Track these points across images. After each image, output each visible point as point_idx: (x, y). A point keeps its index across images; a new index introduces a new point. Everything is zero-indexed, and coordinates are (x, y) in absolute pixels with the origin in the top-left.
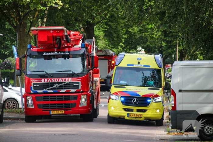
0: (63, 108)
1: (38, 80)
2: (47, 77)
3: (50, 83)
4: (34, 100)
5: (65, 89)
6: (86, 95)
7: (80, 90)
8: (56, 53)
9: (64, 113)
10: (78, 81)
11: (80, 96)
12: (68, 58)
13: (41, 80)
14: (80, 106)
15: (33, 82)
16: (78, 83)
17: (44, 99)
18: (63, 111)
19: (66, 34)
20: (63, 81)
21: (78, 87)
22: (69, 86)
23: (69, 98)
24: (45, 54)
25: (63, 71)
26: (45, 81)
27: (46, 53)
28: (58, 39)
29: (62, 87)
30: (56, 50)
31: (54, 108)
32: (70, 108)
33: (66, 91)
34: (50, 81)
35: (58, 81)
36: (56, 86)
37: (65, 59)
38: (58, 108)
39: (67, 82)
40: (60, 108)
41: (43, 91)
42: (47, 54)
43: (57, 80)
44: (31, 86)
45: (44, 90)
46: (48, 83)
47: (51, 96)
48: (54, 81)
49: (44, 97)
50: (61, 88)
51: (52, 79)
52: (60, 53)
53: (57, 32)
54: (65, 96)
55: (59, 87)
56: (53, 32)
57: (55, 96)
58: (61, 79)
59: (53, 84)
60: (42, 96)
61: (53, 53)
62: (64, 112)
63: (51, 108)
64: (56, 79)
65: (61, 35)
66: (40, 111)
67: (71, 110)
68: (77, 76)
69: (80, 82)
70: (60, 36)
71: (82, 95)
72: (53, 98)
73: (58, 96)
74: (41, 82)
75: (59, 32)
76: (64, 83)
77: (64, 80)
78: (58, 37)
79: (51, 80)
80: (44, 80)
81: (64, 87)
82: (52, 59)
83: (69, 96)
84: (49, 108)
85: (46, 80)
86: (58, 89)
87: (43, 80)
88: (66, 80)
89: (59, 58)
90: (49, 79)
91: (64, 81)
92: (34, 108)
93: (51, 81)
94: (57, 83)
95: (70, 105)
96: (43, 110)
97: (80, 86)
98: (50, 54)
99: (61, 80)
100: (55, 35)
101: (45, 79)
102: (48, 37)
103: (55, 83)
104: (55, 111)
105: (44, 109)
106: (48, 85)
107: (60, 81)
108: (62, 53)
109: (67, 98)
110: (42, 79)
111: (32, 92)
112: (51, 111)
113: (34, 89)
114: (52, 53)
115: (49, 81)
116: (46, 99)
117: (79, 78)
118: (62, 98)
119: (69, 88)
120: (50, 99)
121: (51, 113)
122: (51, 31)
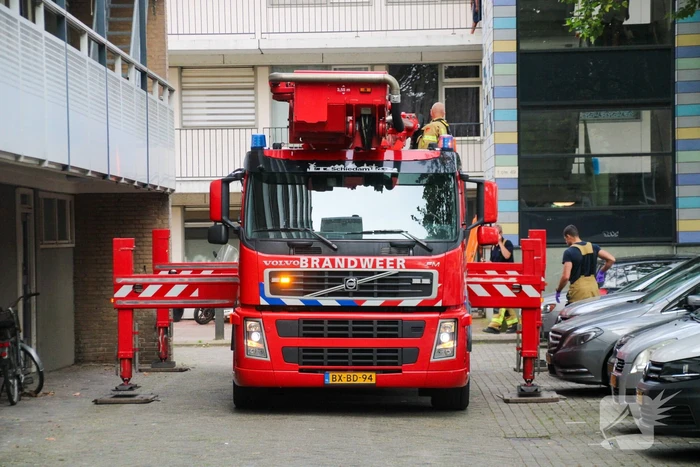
0: (371, 364)
1: (287, 262)
2: (317, 252)
3: (330, 273)
4: (273, 332)
5: (380, 295)
6: (456, 320)
7: (437, 300)
8: (351, 167)
9: (374, 382)
10: (431, 267)
11: (435, 322)
12: (390, 187)
13: (299, 259)
14: (432, 360)
15: (271, 266)
16: (430, 276)
17: (305, 328)
18: (374, 375)
19: (397, 98)
20: (374, 266)
21: (427, 289)
22: (397, 287)
23: (396, 329)
24: (312, 168)
25: (376, 232)
26: (310, 267)
27: (319, 164)
28: (365, 116)
29: (372, 287)
30: (350, 154)
31: (340, 360)
32: (396, 364)
33: (386, 302)
34: (330, 265)
35: (359, 266)
37: (379, 188)
38: (355, 364)
39: (391, 270)
40: (361, 361)
41: (302, 300)
42: (322, 170)
43: (352, 263)
44: (263, 280)
45: (307, 297)
46: (322, 273)
47: (331, 321)
48: (342, 265)
49: (306, 321)
50: (366, 290)
51: (337, 259)
52: (366, 169)
53: (362, 90)
54: (380, 321)
55: (361, 286)
56: (348, 90)
57: (345, 321)
58: (367, 259)
59: (338, 277)
60: (299, 319)
61: (342, 166)
62: (377, 377)
63: (330, 364)
64: (350, 259)
65: (378, 101)
66: (291, 372)
67: (400, 371)
68: (426, 251)
69: (435, 273)
70: (372, 106)
71: (440, 321)
72: (338, 329)
73: (355, 321)
74: (299, 267)
75: (369, 90)
76: (379, 273)
77: (378, 263)
78: (364, 111)
79: (333, 261)
80: (310, 261)
81: (379, 287)
82: (331, 189)
83: (395, 321)
84: (322, 364)
85: (315, 259)
86: (356, 294)
87: (304, 259)
88: (385, 266)
89: (358, 187)
90: (327, 259)
91: (379, 268)
92: (268, 359)
93: (334, 267)
94: (355, 274)
95: (398, 354)
96: (301, 370)
97: (436, 285)
98: (330, 169)
99: (367, 263)
100: (355, 100)
101: (313, 258)
102: (331, 108)
103: (347, 273)
104: (344, 375)
105: (304, 364)
106: (323, 280)
107: (363, 266)
108: (373, 169)
109: (389, 329)
110: (302, 258)
111: (263, 302)
112: (331, 375)
113: (272, 292)
114: (338, 168)
115: (324, 265)
116: (312, 329)
117: (433, 257)
118: (371, 329)
119: (395, 295)
120: (326, 332)
121: (331, 382)
122: (340, 87)
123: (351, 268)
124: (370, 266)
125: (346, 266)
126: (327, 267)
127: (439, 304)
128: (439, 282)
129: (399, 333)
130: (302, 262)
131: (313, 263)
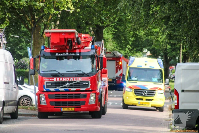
0: (73, 105)
1: (50, 79)
2: (58, 76)
3: (62, 82)
4: (46, 98)
5: (75, 87)
6: (95, 93)
8: (67, 54)
9: (74, 110)
10: (88, 80)
11: (89, 94)
12: (79, 59)
14: (89, 104)
15: (46, 81)
16: (88, 82)
17: (56, 96)
18: (74, 108)
19: (77, 36)
20: (73, 80)
21: (87, 86)
22: (79, 85)
23: (79, 96)
24: (57, 55)
25: (74, 71)
26: (56, 80)
27: (59, 53)
28: (70, 41)
29: (73, 85)
30: (67, 51)
31: (65, 105)
32: (80, 105)
33: (77, 89)
34: (62, 80)
35: (69, 80)
36: (67, 84)
37: (76, 59)
38: (69, 106)
39: (78, 81)
40: (70, 104)
42: (59, 55)
44: (44, 84)
45: (56, 88)
46: (60, 82)
47: (62, 94)
48: (65, 80)
49: (56, 95)
51: (64, 78)
52: (71, 54)
53: (68, 34)
54: (75, 94)
55: (70, 85)
56: (65, 34)
57: (66, 94)
58: (71, 78)
59: (64, 83)
60: (54, 94)
61: (65, 54)
63: (62, 106)
64: (67, 78)
65: (72, 37)
66: (52, 108)
67: (81, 107)
68: (87, 76)
71: (91, 94)
72: (64, 96)
73: (69, 94)
75: (70, 34)
76: (75, 82)
77: (74, 79)
78: (69, 40)
79: (63, 79)
80: (56, 79)
81: (75, 85)
82: (63, 60)
83: (79, 94)
84: (60, 106)
85: (58, 79)
86: (69, 87)
87: (55, 79)
88: (76, 80)
89: (70, 59)
90: (61, 78)
91: (75, 80)
92: (46, 105)
93: (63, 80)
95: (80, 103)
96: (55, 107)
97: (90, 85)
98: (61, 55)
99: (71, 79)
100: (66, 37)
101: (57, 78)
102: (60, 39)
104: (66, 108)
105: (56, 106)
106: (60, 84)
108: (73, 54)
109: (77, 96)
110: (54, 78)
111: (44, 90)
112: (62, 108)
113: (47, 87)
116: (57, 96)
117: (89, 77)
118: (73, 96)
119: (79, 87)
120: (61, 97)
121: (63, 110)
122: (63, 33)
123: (67, 81)
124: (72, 80)
126: (61, 80)
127: (91, 89)
128: (91, 84)
129: (80, 97)
130: (54, 79)
131: (57, 79)
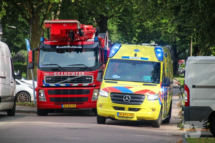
0: (75, 102)
1: (50, 74)
2: (59, 71)
3: (63, 77)
4: (46, 93)
5: (77, 83)
6: (99, 89)
7: (93, 84)
8: (69, 47)
9: (76, 107)
10: (91, 75)
11: (92, 90)
12: (81, 52)
13: (54, 73)
14: (92, 100)
15: (46, 75)
16: (91, 77)
17: (56, 92)
18: (76, 105)
19: (79, 27)
20: (75, 74)
21: (90, 81)
22: (82, 80)
23: (82, 92)
24: (57, 47)
25: (76, 65)
26: (57, 75)
27: (59, 46)
29: (75, 80)
30: (69, 43)
31: (66, 101)
32: (82, 102)
33: (79, 84)
34: (63, 74)
35: (71, 75)
36: (69, 79)
37: (78, 52)
38: (70, 102)
39: (80, 75)
40: (72, 101)
41: (55, 84)
44: (44, 79)
45: (56, 84)
46: (61, 77)
47: (63, 90)
48: (66, 74)
49: (56, 90)
51: (65, 73)
52: (73, 47)
53: (70, 25)
54: (77, 90)
55: (72, 80)
56: (66, 25)
57: (67, 90)
58: (73, 73)
59: (65, 78)
60: (54, 89)
63: (63, 102)
64: (68, 73)
65: (74, 28)
66: (52, 105)
67: (83, 104)
68: (90, 70)
69: (93, 76)
70: (73, 30)
71: (94, 89)
72: (65, 92)
73: (70, 90)
74: (54, 75)
75: (72, 25)
76: (77, 76)
77: (76, 74)
78: (71, 31)
81: (77, 81)
82: (64, 53)
83: (81, 90)
84: (61, 102)
85: (59, 73)
86: (70, 83)
88: (78, 74)
89: (72, 52)
90: (62, 73)
92: (46, 101)
94: (70, 77)
95: (83, 99)
96: (55, 104)
97: (93, 80)
98: (62, 47)
99: (73, 74)
100: (68, 28)
102: (61, 30)
103: (68, 77)
104: (67, 105)
105: (56, 102)
106: (61, 79)
107: (72, 75)
108: (75, 47)
109: (80, 92)
110: (55, 73)
111: (44, 85)
112: (63, 105)
113: (46, 83)
114: (65, 47)
116: (58, 92)
117: (92, 72)
118: (75, 92)
119: (81, 83)
120: (62, 93)
121: (64, 107)
122: (64, 24)
123: (69, 75)
124: (74, 75)
125: (67, 75)
126: (62, 75)
129: (83, 93)
130: (55, 74)
